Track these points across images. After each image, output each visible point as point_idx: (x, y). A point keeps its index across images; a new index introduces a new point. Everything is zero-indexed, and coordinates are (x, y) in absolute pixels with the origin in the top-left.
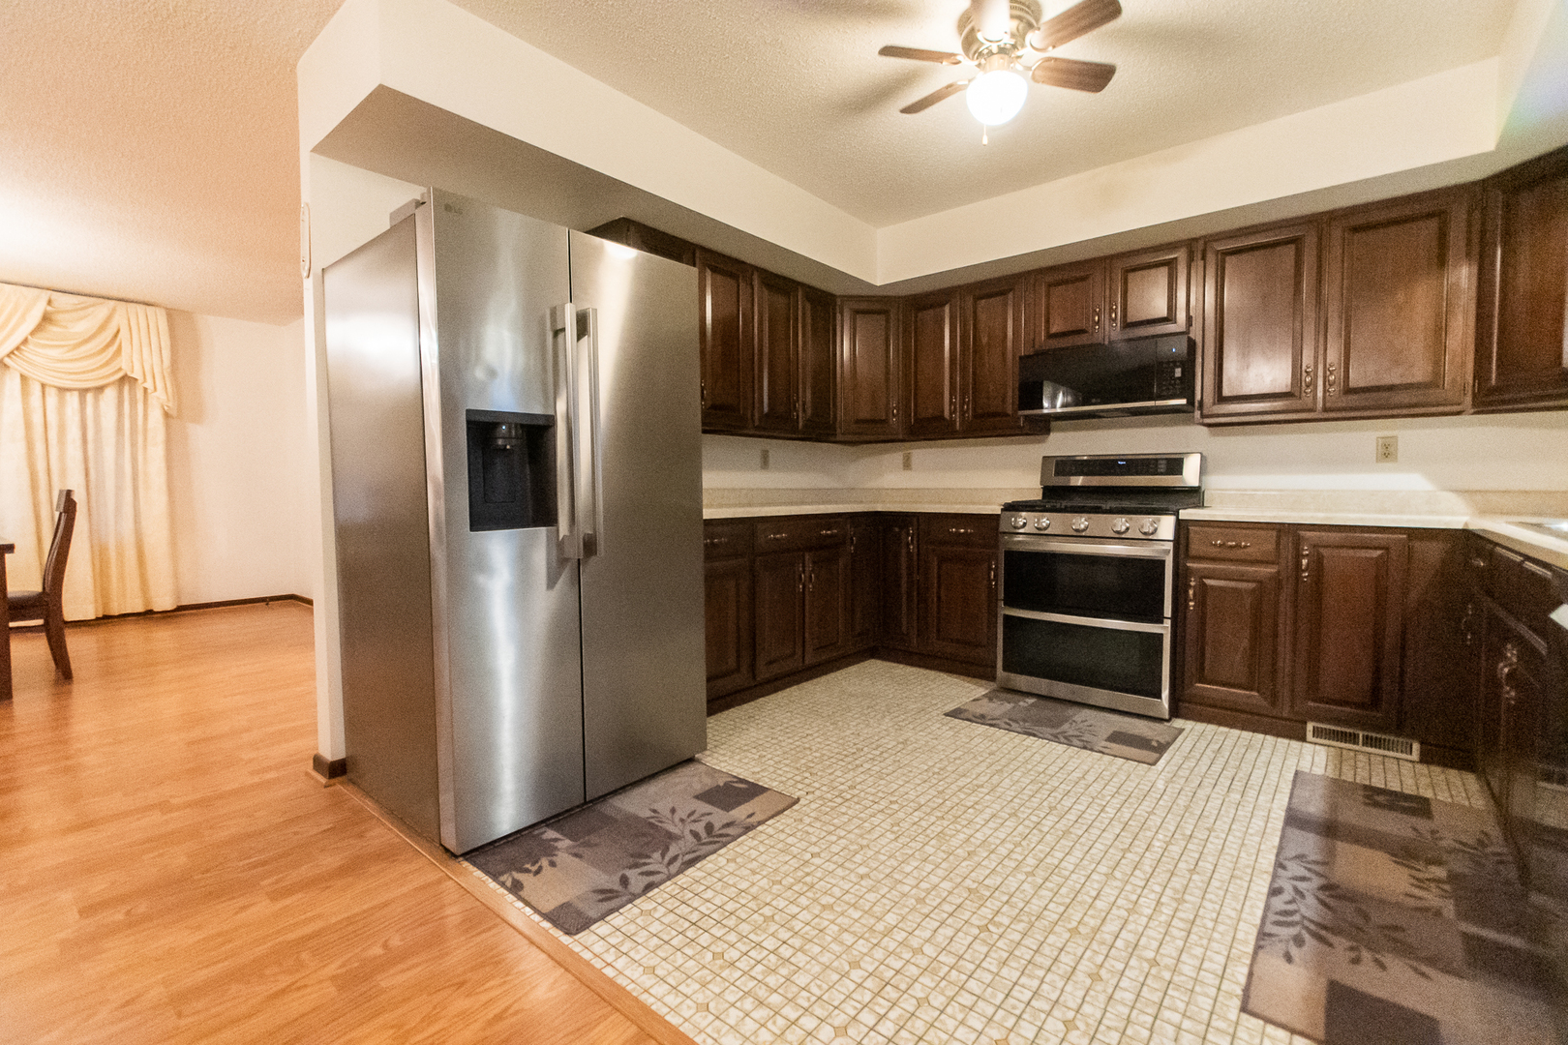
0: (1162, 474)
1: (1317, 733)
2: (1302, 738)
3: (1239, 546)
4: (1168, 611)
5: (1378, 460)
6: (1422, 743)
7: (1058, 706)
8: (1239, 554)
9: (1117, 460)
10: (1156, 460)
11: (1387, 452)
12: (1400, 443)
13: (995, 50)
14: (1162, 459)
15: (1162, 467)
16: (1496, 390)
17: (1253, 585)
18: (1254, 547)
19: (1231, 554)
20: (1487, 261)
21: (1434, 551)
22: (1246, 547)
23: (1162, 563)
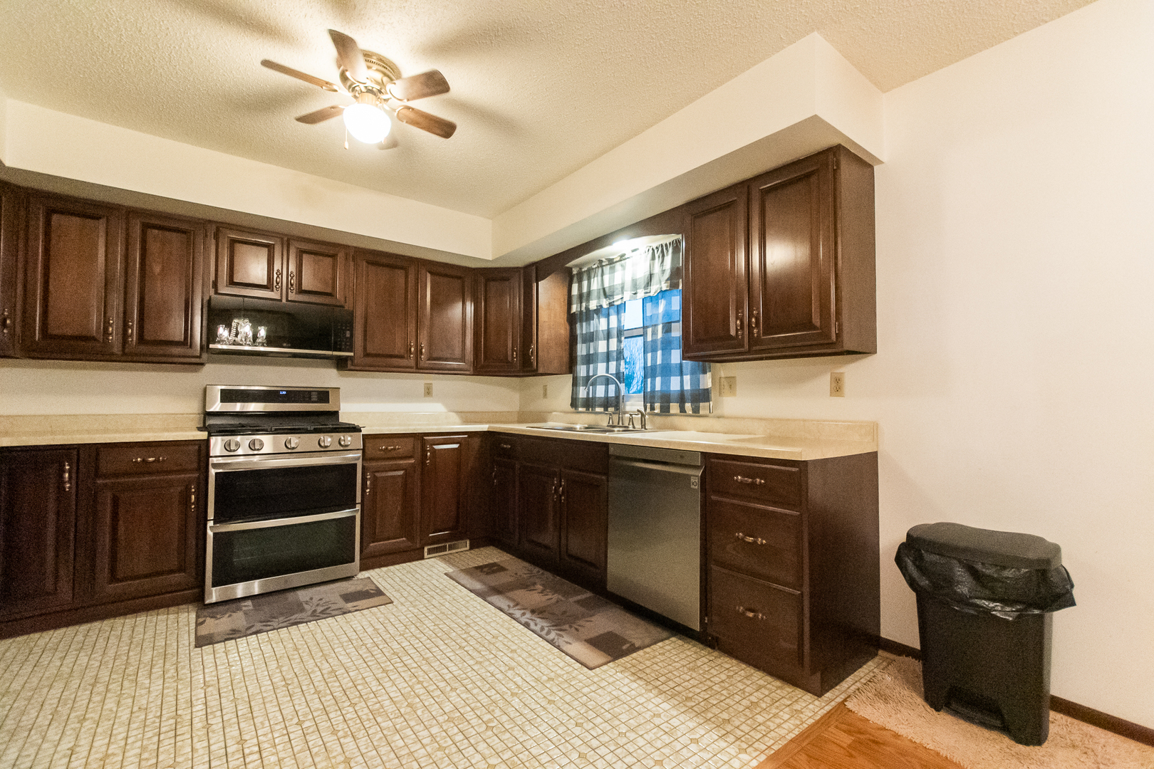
0: (313, 402)
1: (430, 552)
2: (422, 558)
3: (394, 449)
4: (359, 499)
5: (425, 396)
6: (470, 540)
7: (282, 596)
8: (394, 454)
9: (278, 391)
10: (310, 392)
11: (428, 392)
12: (434, 387)
13: (364, 90)
14: (315, 391)
15: (314, 397)
16: (483, 367)
17: (401, 473)
18: (401, 447)
19: (389, 455)
20: (479, 304)
21: (476, 442)
22: (398, 449)
23: (355, 465)
